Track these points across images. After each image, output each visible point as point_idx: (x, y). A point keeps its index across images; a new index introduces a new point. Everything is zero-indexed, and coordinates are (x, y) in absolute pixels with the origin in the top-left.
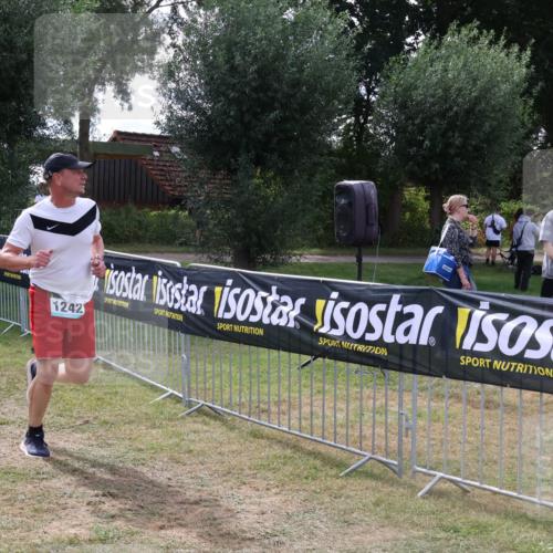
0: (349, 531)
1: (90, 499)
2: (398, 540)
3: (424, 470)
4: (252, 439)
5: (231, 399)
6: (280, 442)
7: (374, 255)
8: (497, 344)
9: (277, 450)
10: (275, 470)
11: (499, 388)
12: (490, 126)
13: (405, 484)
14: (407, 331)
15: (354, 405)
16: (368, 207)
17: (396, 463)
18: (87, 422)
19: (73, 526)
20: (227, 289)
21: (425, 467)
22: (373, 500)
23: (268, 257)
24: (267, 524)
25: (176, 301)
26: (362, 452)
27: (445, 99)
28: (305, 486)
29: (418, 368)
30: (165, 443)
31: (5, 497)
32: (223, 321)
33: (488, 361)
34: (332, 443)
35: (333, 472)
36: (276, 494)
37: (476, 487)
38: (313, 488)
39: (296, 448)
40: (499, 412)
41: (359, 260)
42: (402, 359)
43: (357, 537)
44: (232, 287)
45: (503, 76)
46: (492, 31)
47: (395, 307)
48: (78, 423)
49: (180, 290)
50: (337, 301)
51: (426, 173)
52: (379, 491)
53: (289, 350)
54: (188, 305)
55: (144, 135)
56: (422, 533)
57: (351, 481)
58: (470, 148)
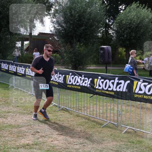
0: (104, 142)
1: (32, 133)
2: (117, 145)
3: (124, 126)
4: (77, 117)
5: (71, 106)
6: (84, 118)
7: (110, 66)
8: (145, 91)
9: (84, 120)
10: (83, 126)
11: (145, 103)
12: (143, 31)
13: (119, 129)
14: (120, 88)
15: (105, 108)
16: (109, 53)
17: (116, 124)
18: (32, 112)
19: (28, 141)
20: (70, 76)
21: (124, 125)
22: (110, 134)
23: (81, 67)
24: (81, 140)
25: (56, 79)
26: (107, 121)
27: (130, 23)
28: (91, 130)
29: (123, 98)
30: (53, 118)
31: (9, 132)
32: (69, 84)
34: (99, 118)
35: (99, 126)
36: (83, 132)
37: (138, 130)
38: (94, 130)
39: (89, 119)
40: (145, 110)
41: (106, 68)
42: (118, 95)
43: (106, 144)
44: (71, 75)
45: (147, 17)
46: (144, 5)
47: (116, 81)
48: (29, 112)
49: (57, 76)
50: (100, 79)
51: (125, 44)
52: (112, 132)
53: (87, 93)
54: (59, 80)
55: (47, 33)
56: (123, 143)
57: (104, 129)
58: (137, 37)
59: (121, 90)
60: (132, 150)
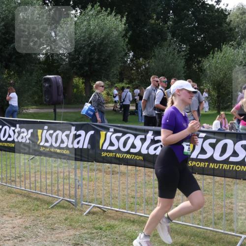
0: (54, 233)
2: (76, 235)
3: (86, 203)
4: (8, 194)
6: (21, 194)
7: (61, 108)
8: (118, 146)
9: (20, 198)
10: (19, 208)
11: (117, 166)
12: (110, 50)
13: (78, 210)
14: (78, 143)
15: (54, 176)
16: (58, 87)
17: (74, 201)
21: (87, 202)
22: (64, 218)
24: (16, 232)
26: (59, 197)
27: (90, 38)
28: (34, 214)
29: (83, 159)
33: (114, 154)
34: (45, 194)
35: (46, 207)
36: (20, 218)
37: (109, 209)
38: (37, 214)
39: (28, 197)
40: (118, 175)
41: (55, 111)
43: (57, 235)
45: (115, 29)
46: (109, 9)
51: (82, 72)
52: (67, 214)
56: (86, 231)
57: (54, 210)
58: (102, 60)
59: (81, 147)
60: (99, 241)
